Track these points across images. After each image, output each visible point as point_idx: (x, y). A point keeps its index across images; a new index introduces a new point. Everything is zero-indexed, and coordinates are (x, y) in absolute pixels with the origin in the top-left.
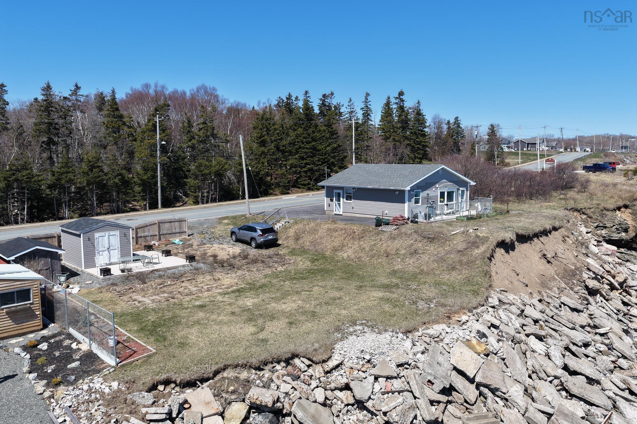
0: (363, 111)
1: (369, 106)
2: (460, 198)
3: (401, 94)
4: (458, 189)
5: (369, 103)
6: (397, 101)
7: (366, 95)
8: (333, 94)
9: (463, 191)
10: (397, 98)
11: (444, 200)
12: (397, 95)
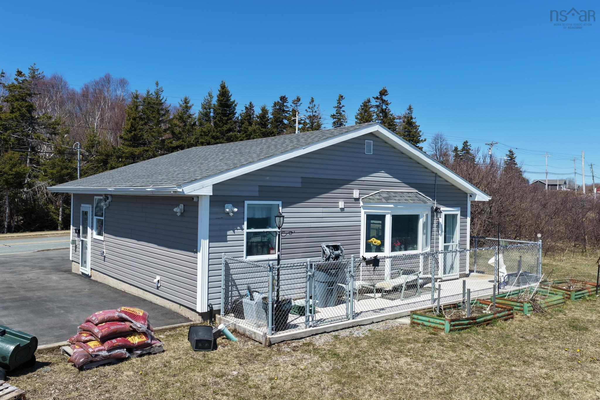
0: (334, 118)
1: (343, 113)
2: (441, 238)
3: (383, 93)
4: (436, 211)
5: (343, 109)
6: (378, 104)
7: (339, 99)
8: (300, 100)
9: (450, 220)
10: (377, 98)
11: (383, 244)
12: (378, 95)
